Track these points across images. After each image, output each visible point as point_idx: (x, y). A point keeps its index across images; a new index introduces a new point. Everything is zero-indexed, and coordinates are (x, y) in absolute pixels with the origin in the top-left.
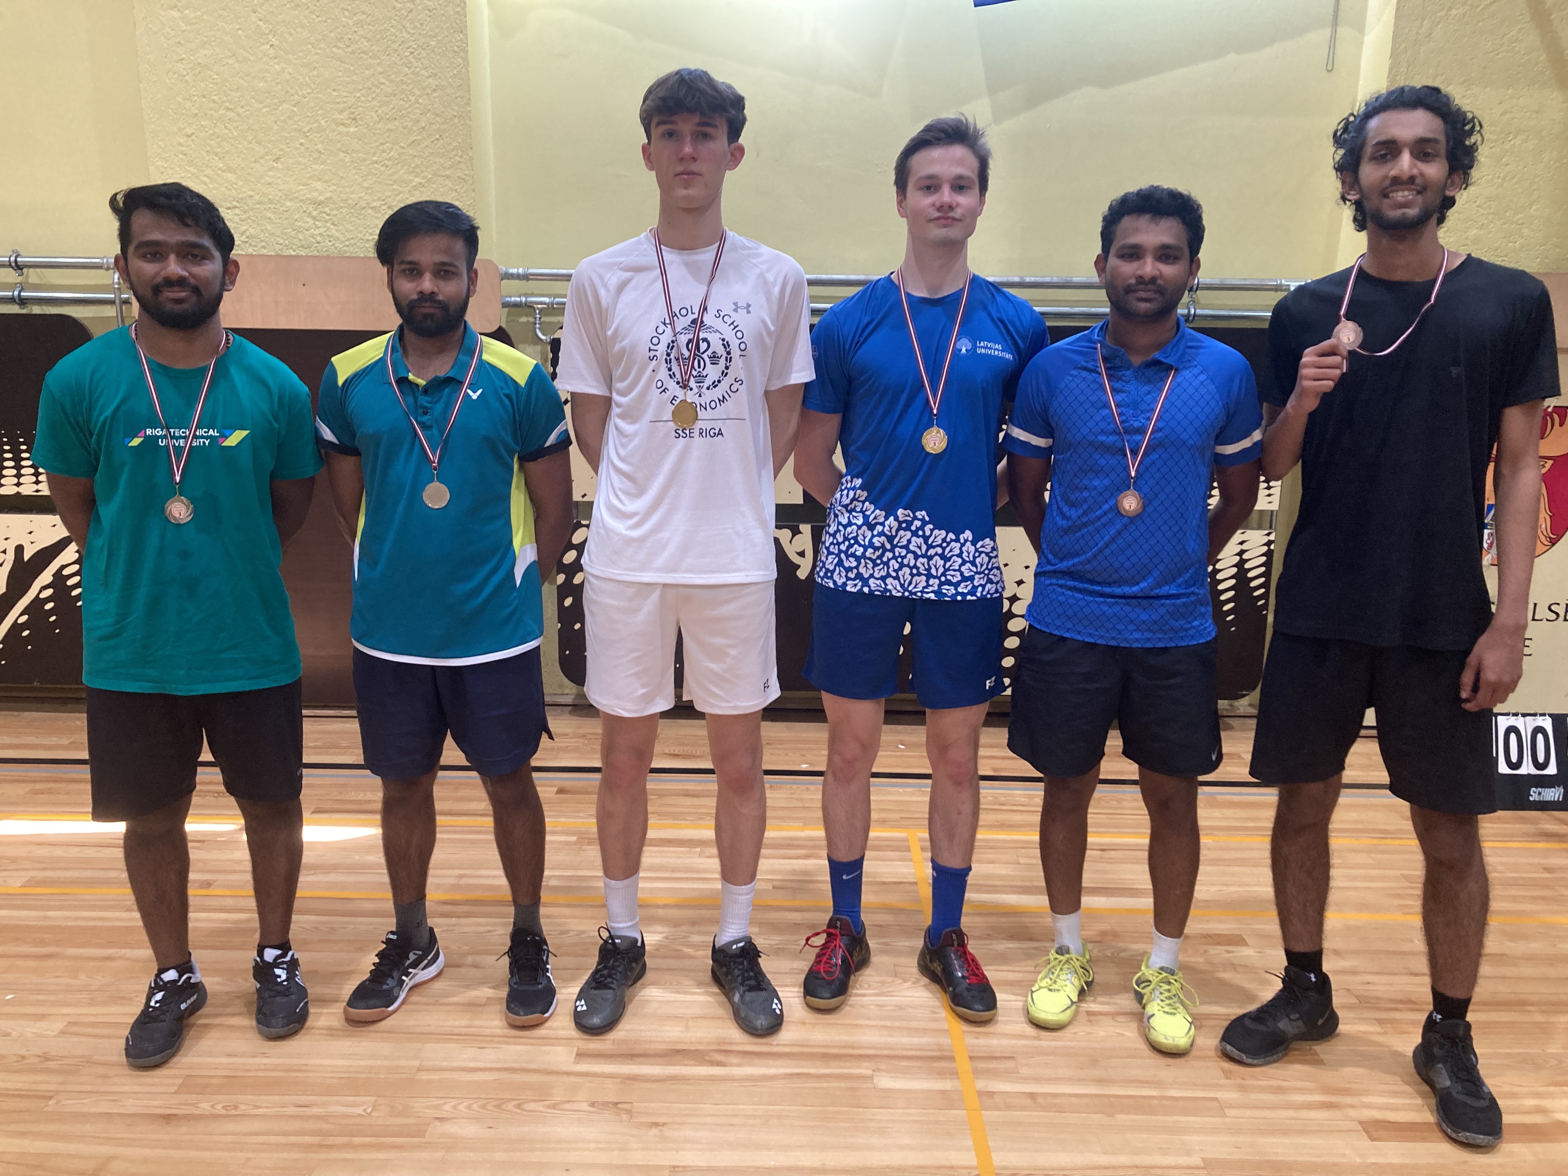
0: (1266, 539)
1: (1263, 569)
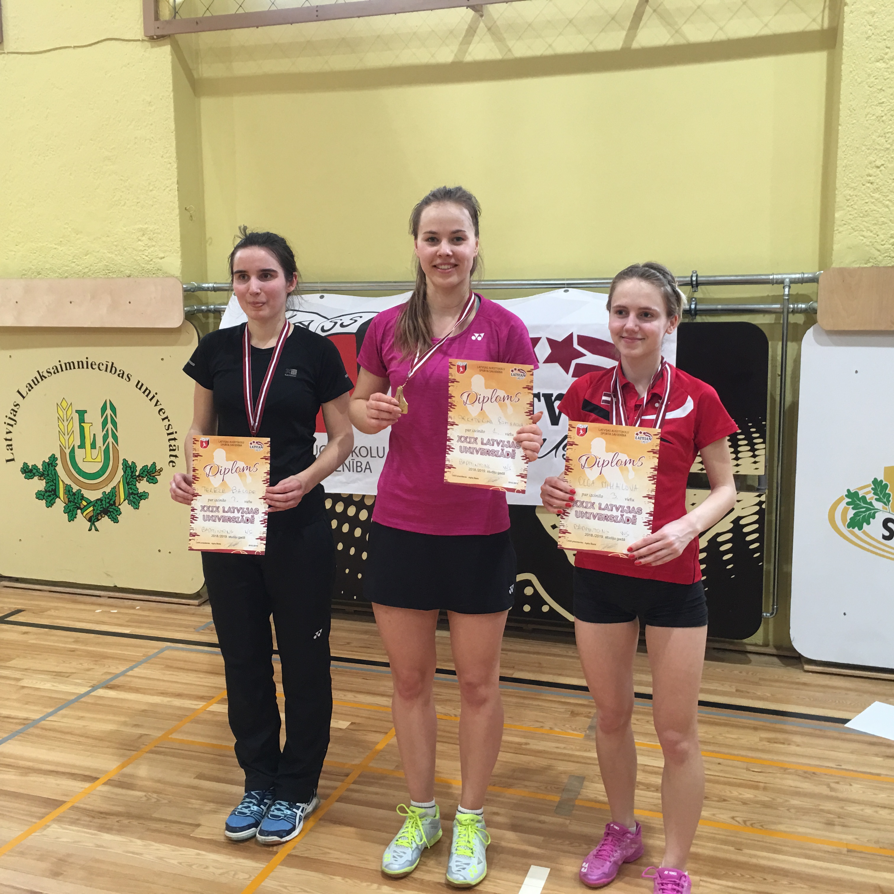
0: (758, 500)
1: (756, 526)
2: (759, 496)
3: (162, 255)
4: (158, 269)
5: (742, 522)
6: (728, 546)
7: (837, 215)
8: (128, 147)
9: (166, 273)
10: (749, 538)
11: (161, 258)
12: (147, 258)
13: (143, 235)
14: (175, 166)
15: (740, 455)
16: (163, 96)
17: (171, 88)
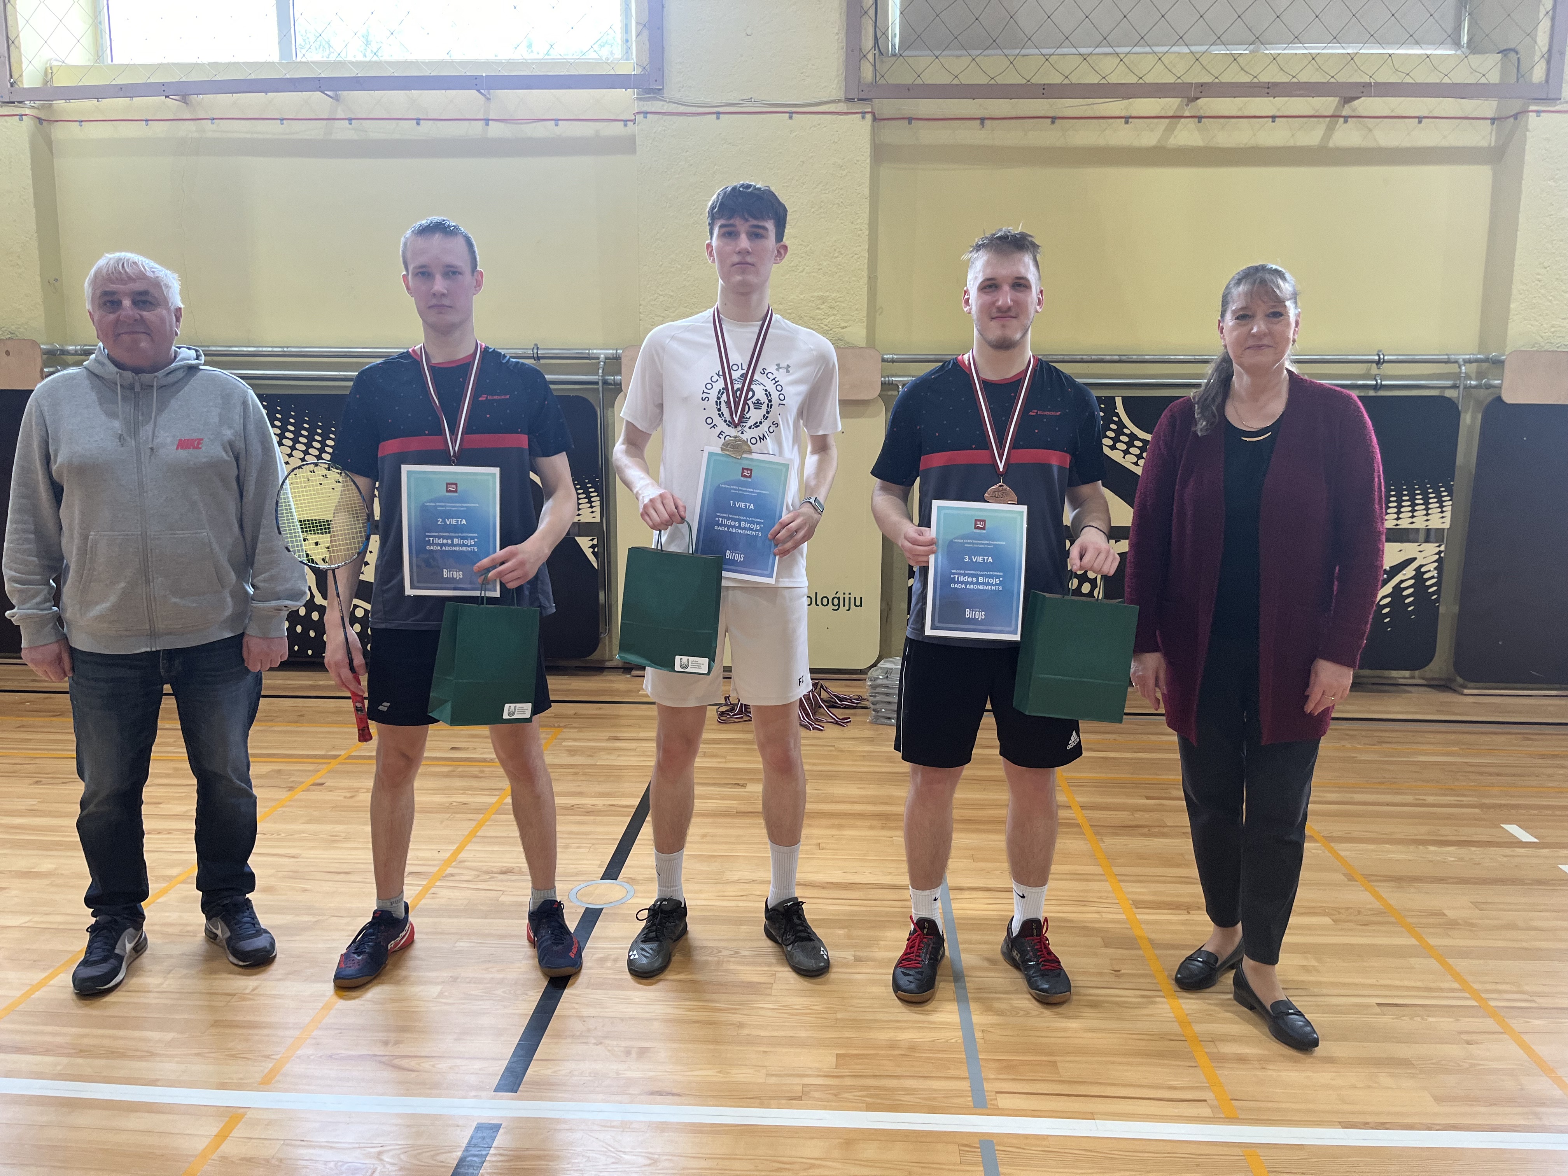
2: (1439, 546)
3: (843, 324)
4: (839, 339)
5: (1423, 570)
6: (1411, 590)
7: (1512, 306)
8: (813, 210)
9: (848, 343)
10: (1428, 583)
11: (843, 328)
12: (826, 328)
13: (823, 303)
14: (867, 233)
15: (1430, 512)
16: (858, 161)
17: (869, 154)
